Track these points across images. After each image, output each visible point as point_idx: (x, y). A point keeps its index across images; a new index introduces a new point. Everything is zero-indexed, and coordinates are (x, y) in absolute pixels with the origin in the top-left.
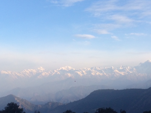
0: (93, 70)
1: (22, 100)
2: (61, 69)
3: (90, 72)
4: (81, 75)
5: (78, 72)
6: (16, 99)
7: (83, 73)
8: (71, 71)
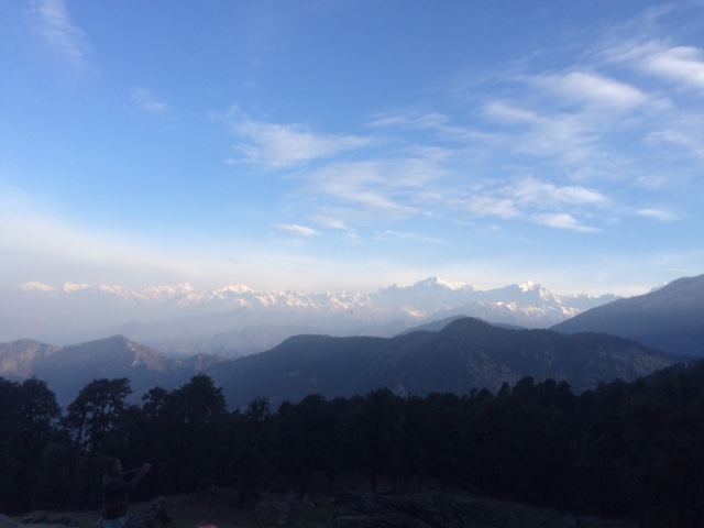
0: (290, 296)
1: (142, 348)
2: (226, 289)
3: (283, 299)
4: (266, 303)
5: (261, 299)
6: (129, 345)
7: (269, 300)
8: (246, 296)
